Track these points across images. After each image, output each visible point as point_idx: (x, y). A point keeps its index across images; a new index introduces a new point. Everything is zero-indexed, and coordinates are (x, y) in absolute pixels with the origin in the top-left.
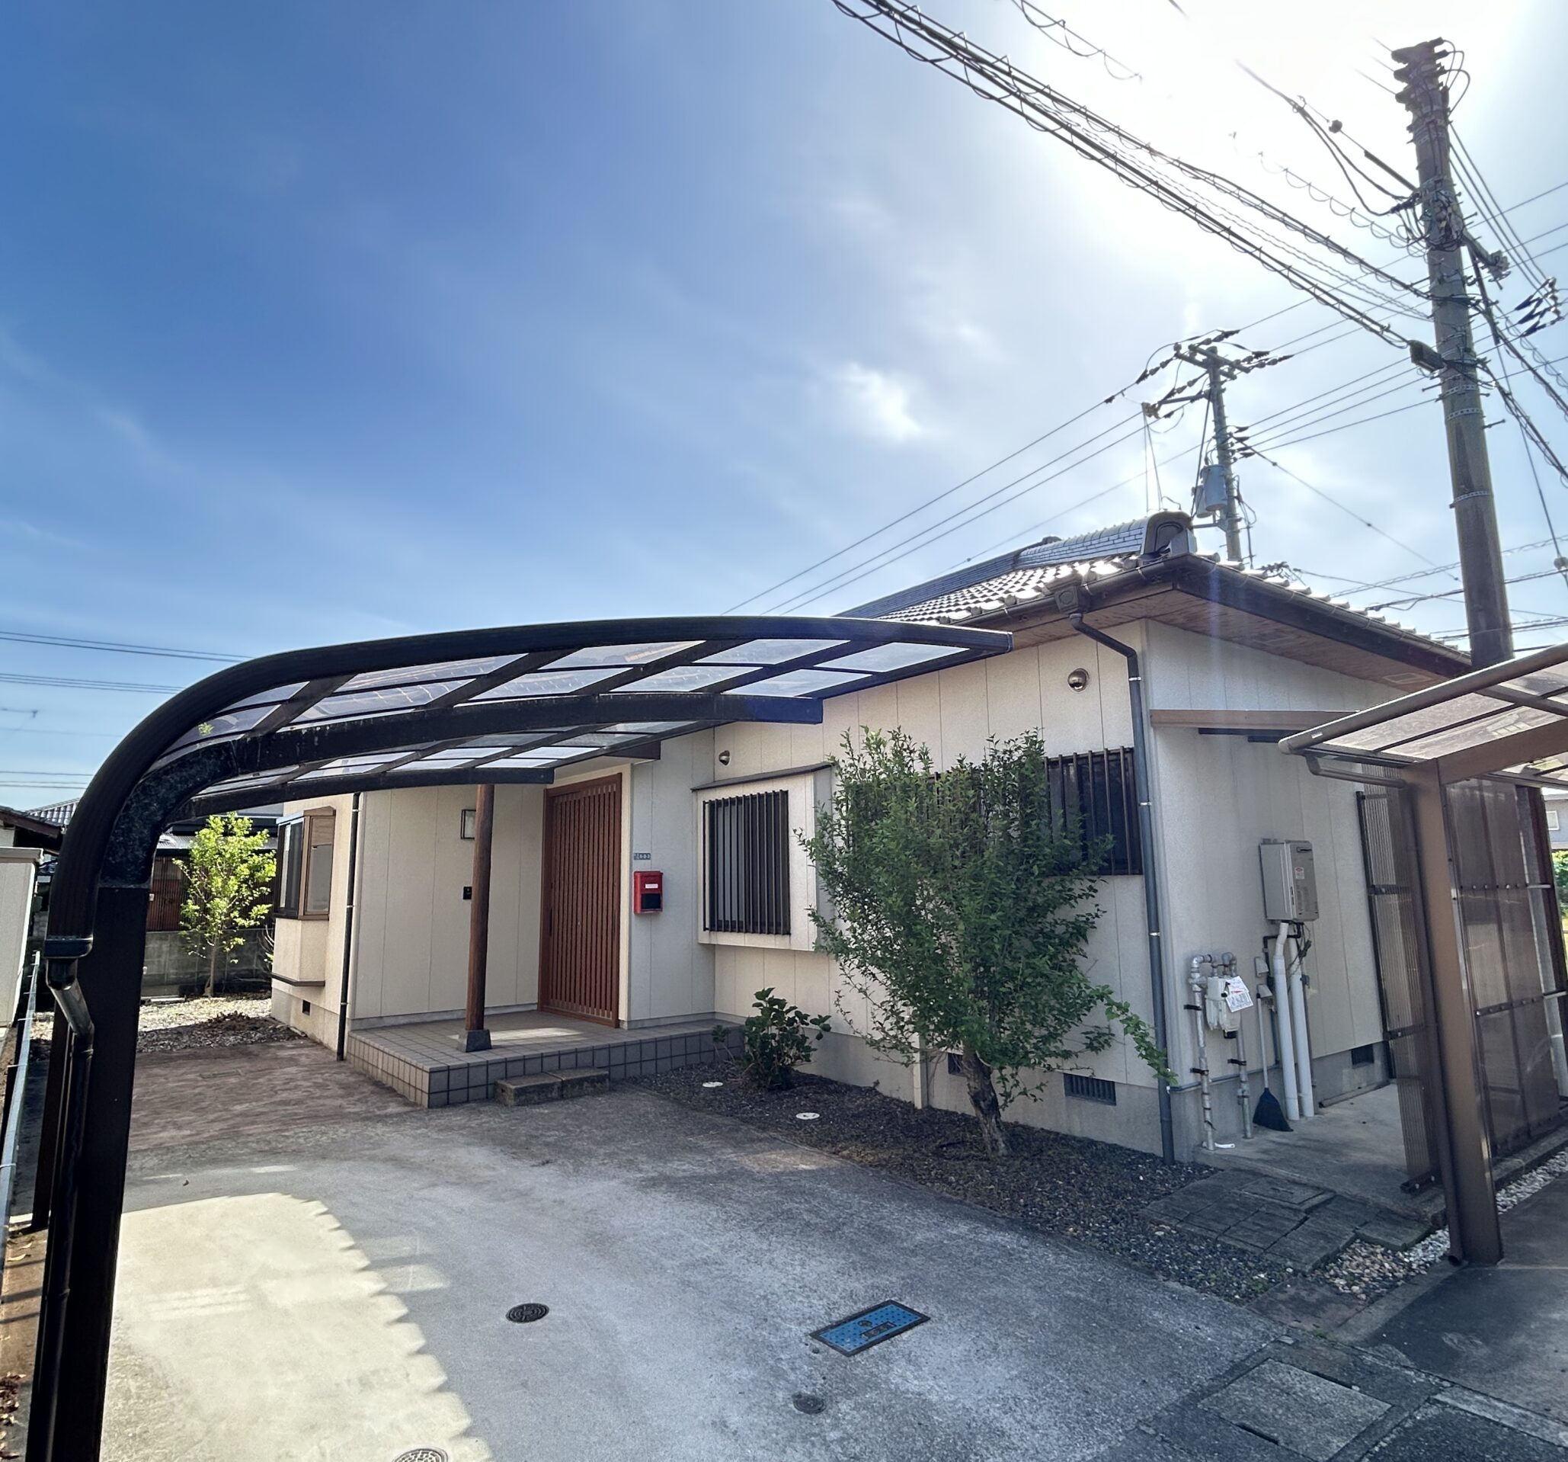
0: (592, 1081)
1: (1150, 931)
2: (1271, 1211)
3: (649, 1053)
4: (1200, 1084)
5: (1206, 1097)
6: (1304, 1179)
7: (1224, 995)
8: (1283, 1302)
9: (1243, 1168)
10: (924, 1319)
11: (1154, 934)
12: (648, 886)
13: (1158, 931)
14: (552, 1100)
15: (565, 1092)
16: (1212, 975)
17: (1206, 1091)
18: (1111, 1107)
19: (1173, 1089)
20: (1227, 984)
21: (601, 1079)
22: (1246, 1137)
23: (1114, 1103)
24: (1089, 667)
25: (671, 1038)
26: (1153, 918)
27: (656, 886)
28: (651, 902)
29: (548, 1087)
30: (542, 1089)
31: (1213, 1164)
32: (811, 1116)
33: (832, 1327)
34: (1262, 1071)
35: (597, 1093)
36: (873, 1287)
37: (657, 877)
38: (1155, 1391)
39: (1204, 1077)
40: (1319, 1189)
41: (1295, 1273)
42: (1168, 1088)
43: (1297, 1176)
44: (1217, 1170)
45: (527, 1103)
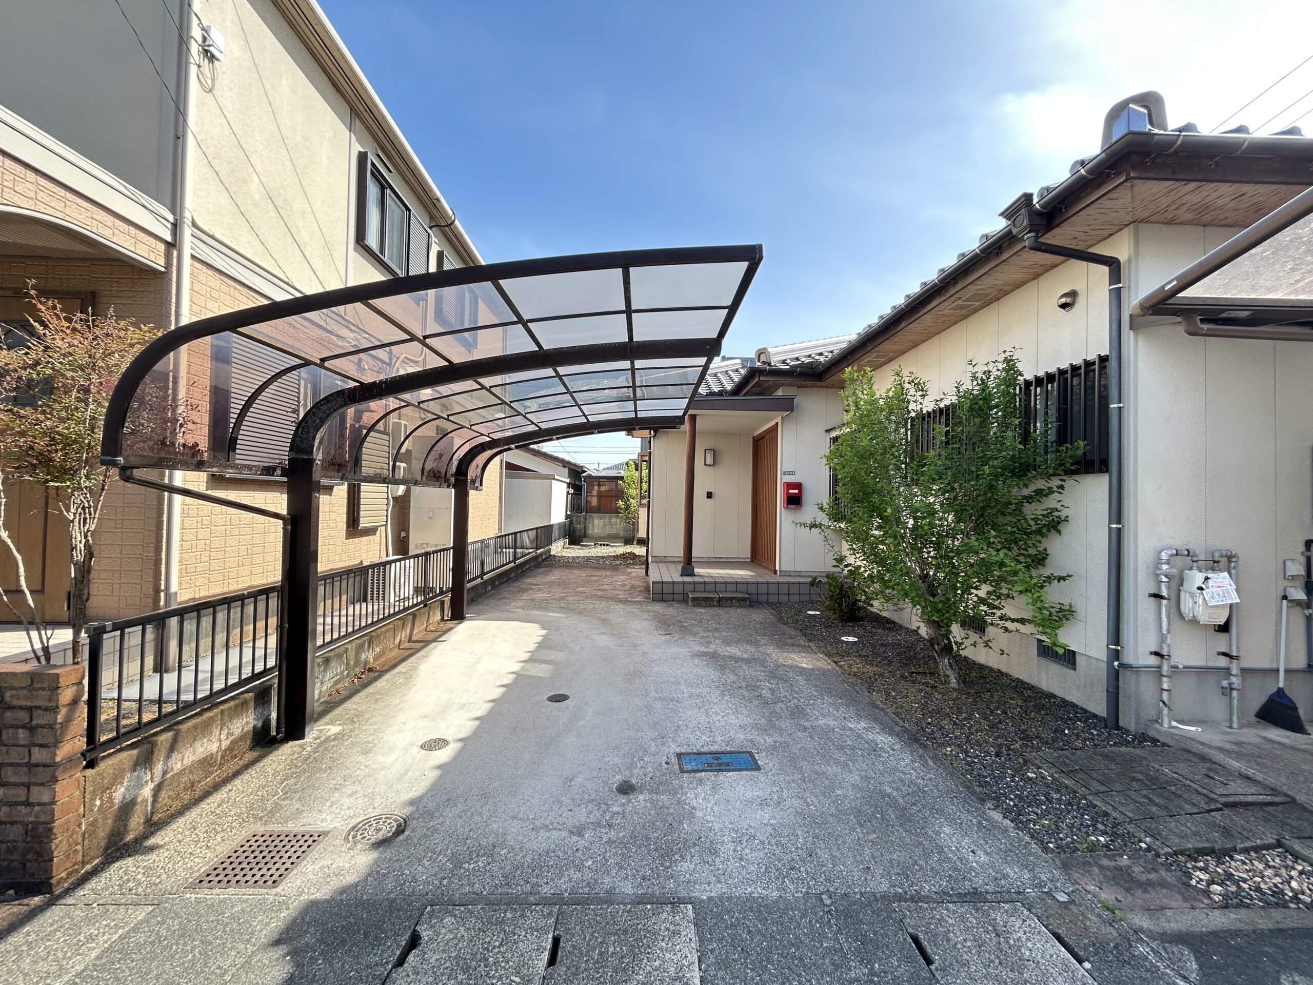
0: (738, 599)
1: (1110, 523)
2: (1179, 792)
3: (784, 590)
4: (1159, 667)
5: (1165, 679)
6: (1259, 777)
7: (1201, 589)
8: (1101, 867)
9: (1193, 750)
10: (757, 768)
11: (1114, 526)
12: (791, 491)
13: (1119, 522)
14: (713, 606)
15: (721, 603)
16: (1191, 569)
17: (1164, 673)
18: (1072, 672)
19: (1121, 665)
20: (1207, 579)
21: (744, 599)
22: (1231, 727)
23: (1075, 669)
24: (1079, 287)
25: (800, 583)
26: (1117, 512)
27: (797, 491)
28: (794, 501)
29: (712, 599)
30: (707, 599)
31: (1163, 739)
32: (851, 639)
33: (695, 754)
34: (1278, 670)
35: (740, 607)
36: (752, 741)
37: (799, 486)
38: (869, 877)
39: (1165, 662)
40: (1274, 791)
41: (1149, 849)
42: (1116, 663)
43: (1251, 772)
44: (1164, 745)
45: (698, 606)
